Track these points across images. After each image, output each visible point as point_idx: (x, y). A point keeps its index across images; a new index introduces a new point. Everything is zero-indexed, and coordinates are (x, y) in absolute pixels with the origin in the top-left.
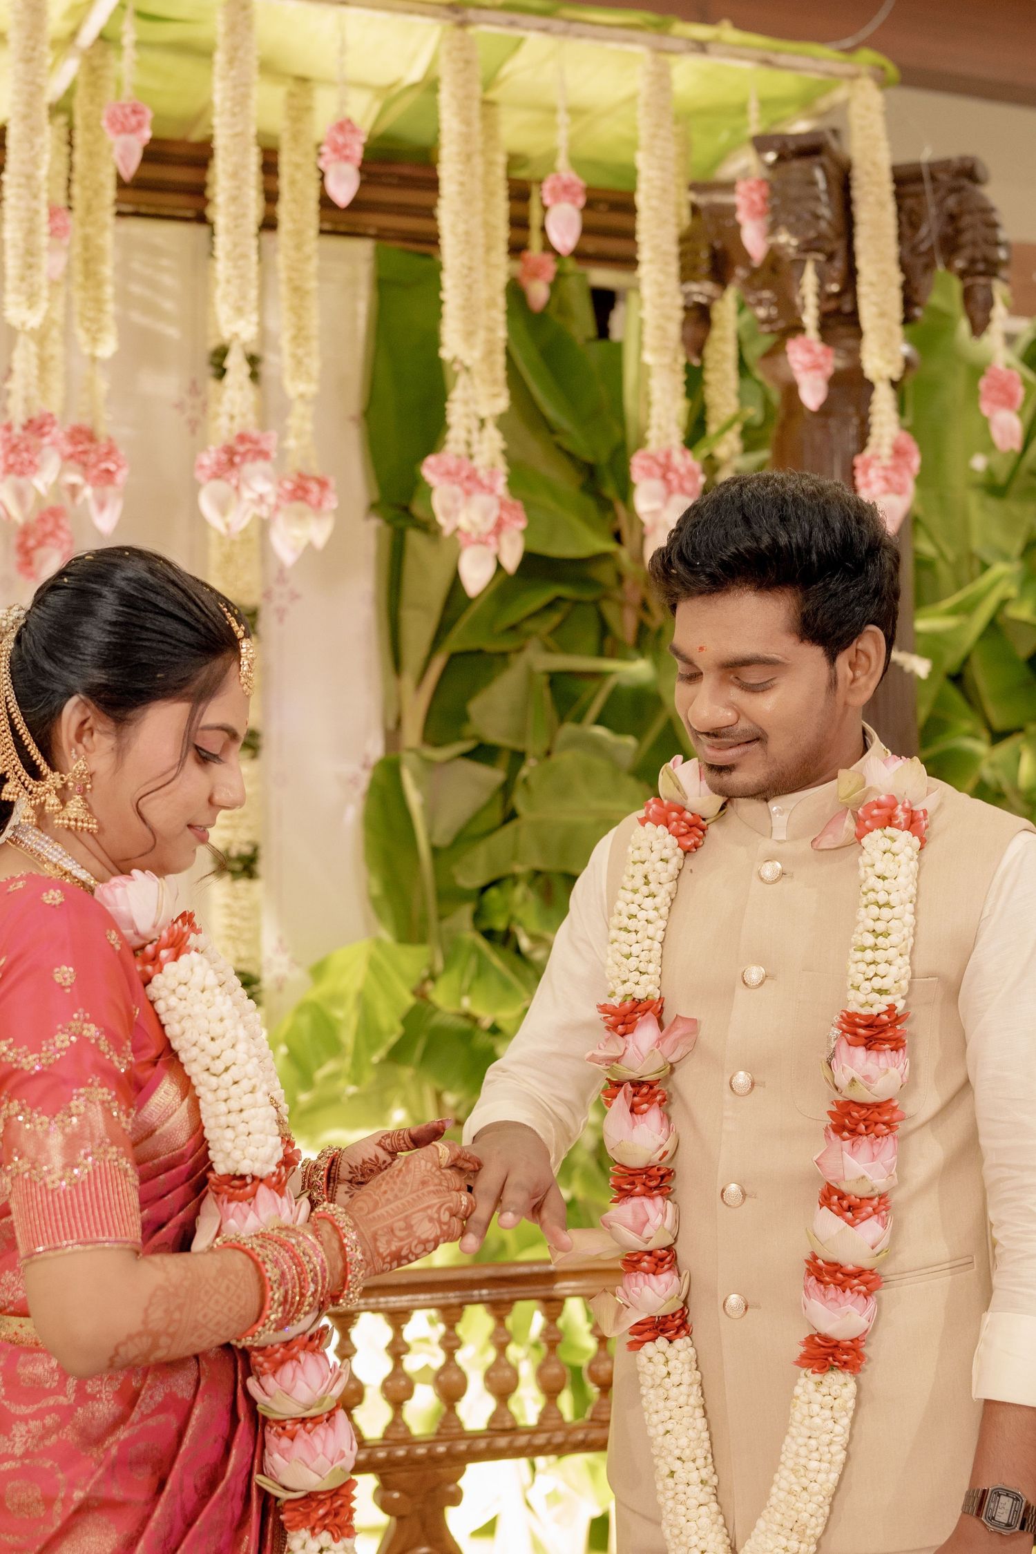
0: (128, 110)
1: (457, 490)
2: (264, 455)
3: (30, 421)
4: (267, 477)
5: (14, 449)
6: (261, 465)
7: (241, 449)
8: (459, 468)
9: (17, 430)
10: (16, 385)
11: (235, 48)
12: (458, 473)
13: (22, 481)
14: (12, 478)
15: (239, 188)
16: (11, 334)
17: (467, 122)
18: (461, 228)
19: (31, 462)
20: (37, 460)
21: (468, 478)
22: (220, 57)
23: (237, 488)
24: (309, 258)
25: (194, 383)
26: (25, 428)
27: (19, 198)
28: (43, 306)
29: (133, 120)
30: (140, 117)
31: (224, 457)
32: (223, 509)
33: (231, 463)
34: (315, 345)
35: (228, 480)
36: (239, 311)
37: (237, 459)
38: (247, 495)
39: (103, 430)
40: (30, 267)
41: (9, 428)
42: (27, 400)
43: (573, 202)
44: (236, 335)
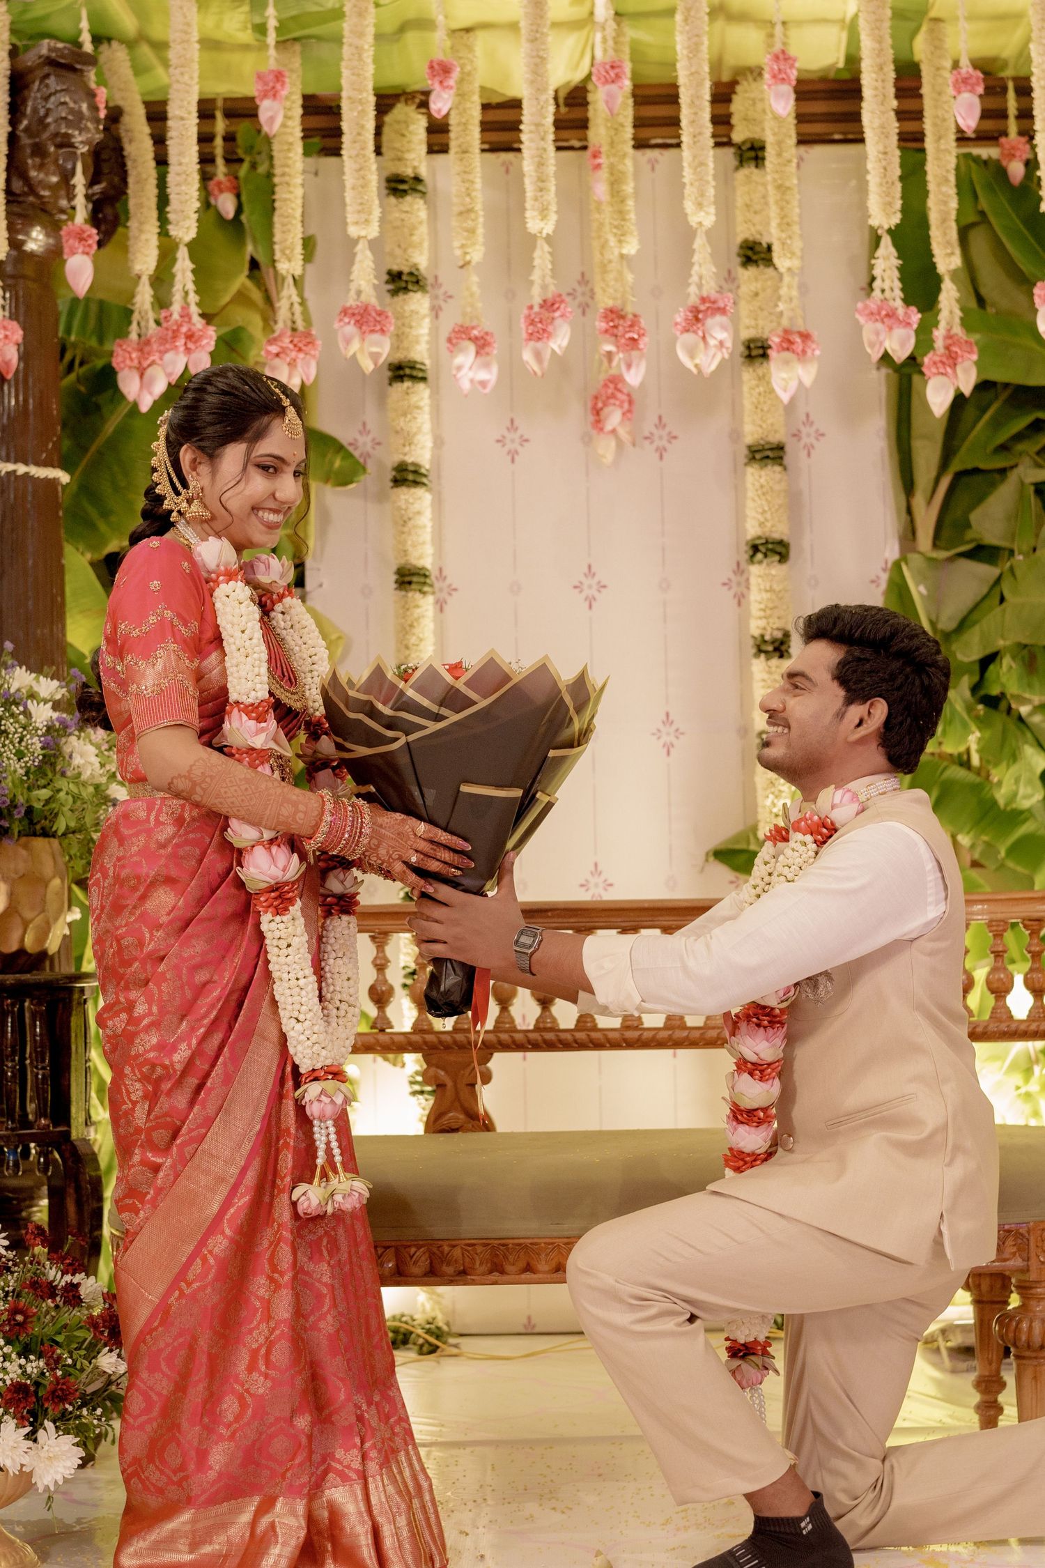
0: (608, 67)
1: (879, 325)
2: (723, 311)
3: (545, 301)
4: (724, 328)
5: (532, 323)
6: (719, 318)
7: (702, 308)
8: (880, 309)
9: (536, 309)
10: (536, 276)
11: (688, 10)
12: (879, 313)
13: (539, 345)
14: (532, 343)
15: (696, 114)
16: (531, 240)
17: (880, 41)
18: (877, 123)
19: (544, 330)
20: (550, 328)
21: (888, 315)
22: (679, 17)
23: (704, 338)
24: (790, 161)
25: (729, 272)
26: (541, 307)
27: (532, 140)
28: (553, 218)
29: (612, 74)
30: (617, 70)
31: (690, 315)
32: (692, 354)
33: (697, 319)
34: (796, 228)
35: (695, 332)
36: (700, 206)
37: (700, 316)
38: (712, 342)
39: (629, 309)
40: (541, 190)
41: (531, 307)
42: (544, 287)
43: (972, 91)
44: (700, 223)
